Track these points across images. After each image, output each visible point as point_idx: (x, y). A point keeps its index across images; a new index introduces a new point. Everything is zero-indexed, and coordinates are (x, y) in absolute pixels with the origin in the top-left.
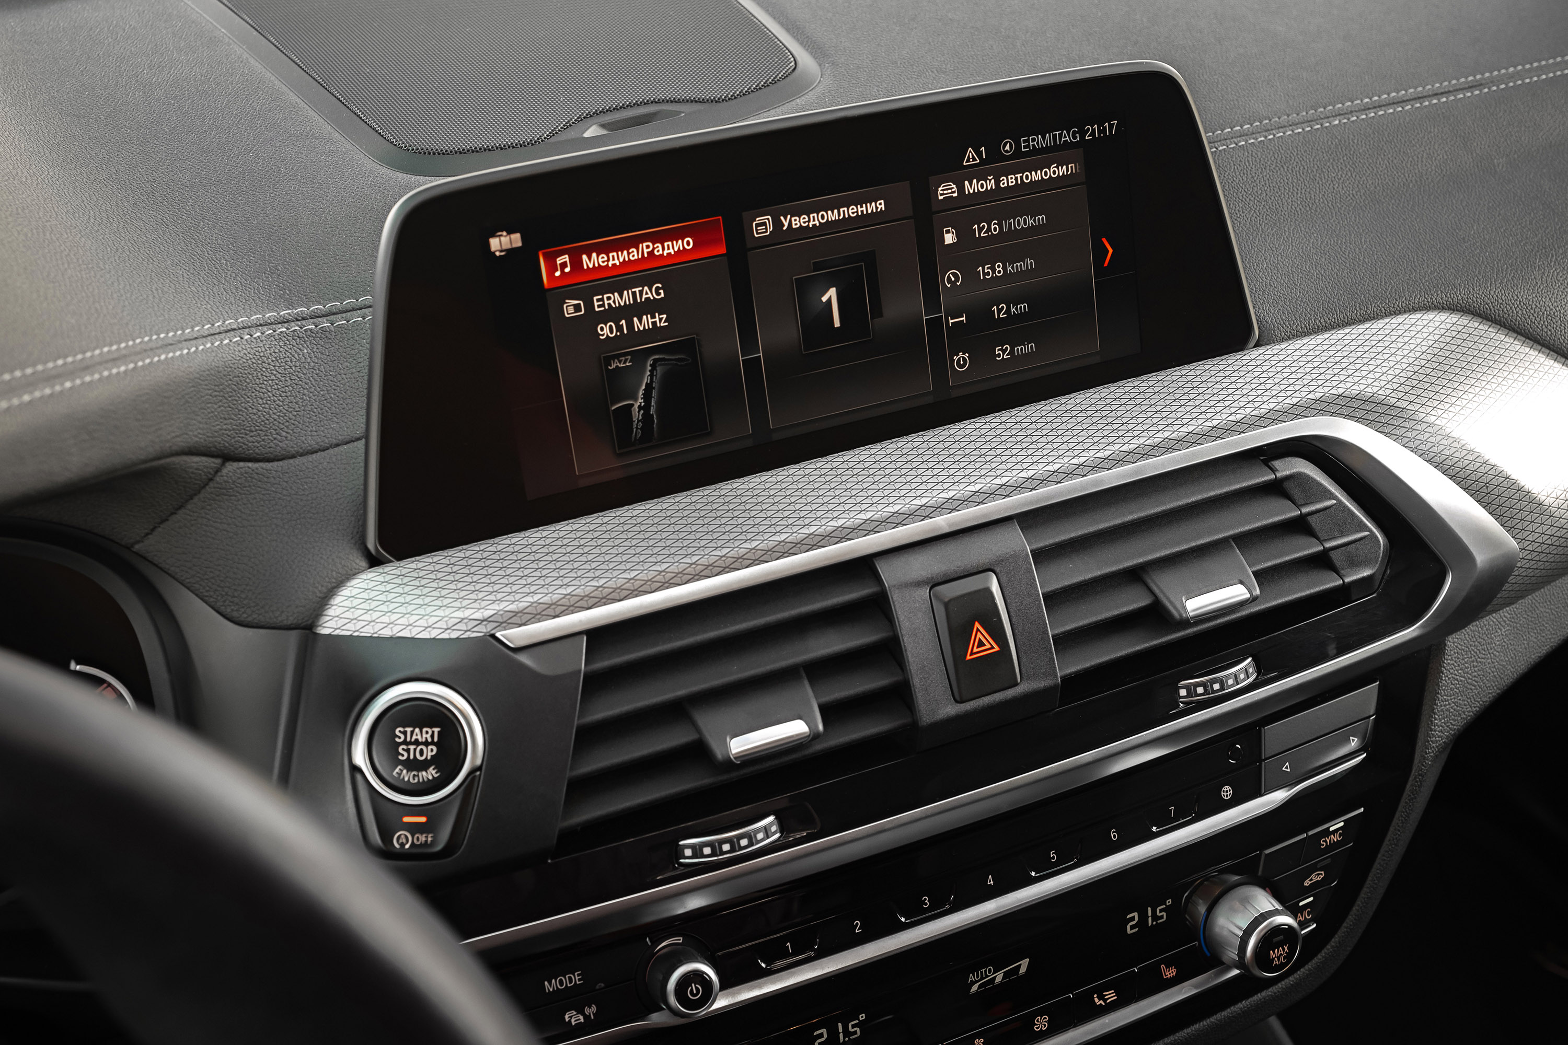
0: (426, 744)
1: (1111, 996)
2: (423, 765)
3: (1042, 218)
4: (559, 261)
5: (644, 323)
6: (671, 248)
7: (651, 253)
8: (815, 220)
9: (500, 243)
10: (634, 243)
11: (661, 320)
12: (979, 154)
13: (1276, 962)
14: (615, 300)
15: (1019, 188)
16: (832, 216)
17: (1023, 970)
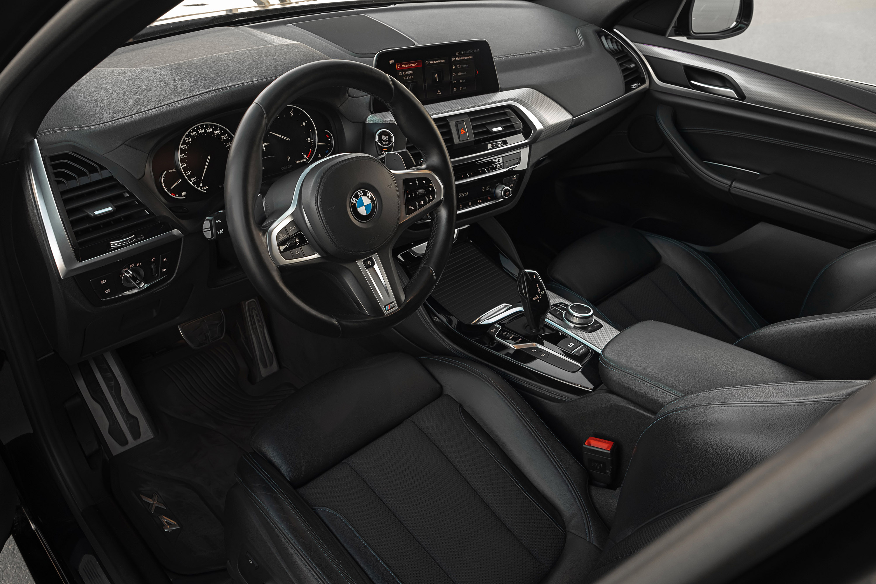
0: (386, 138)
1: (481, 201)
2: (386, 141)
3: (467, 65)
4: (399, 65)
5: (410, 77)
6: (414, 65)
7: (411, 65)
8: (434, 62)
9: (391, 62)
10: (409, 64)
11: (412, 77)
12: (458, 53)
13: (507, 195)
14: (406, 73)
15: (464, 59)
16: (437, 62)
17: (467, 194)
